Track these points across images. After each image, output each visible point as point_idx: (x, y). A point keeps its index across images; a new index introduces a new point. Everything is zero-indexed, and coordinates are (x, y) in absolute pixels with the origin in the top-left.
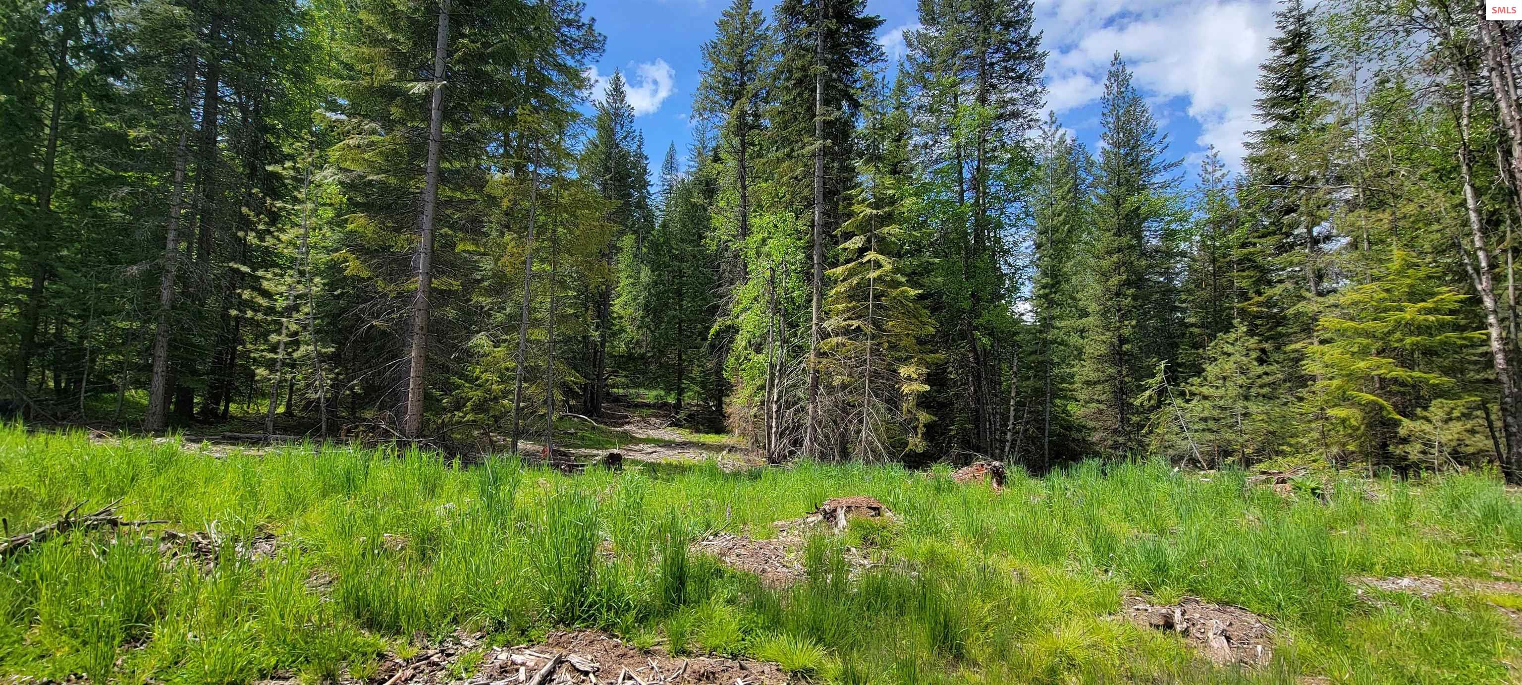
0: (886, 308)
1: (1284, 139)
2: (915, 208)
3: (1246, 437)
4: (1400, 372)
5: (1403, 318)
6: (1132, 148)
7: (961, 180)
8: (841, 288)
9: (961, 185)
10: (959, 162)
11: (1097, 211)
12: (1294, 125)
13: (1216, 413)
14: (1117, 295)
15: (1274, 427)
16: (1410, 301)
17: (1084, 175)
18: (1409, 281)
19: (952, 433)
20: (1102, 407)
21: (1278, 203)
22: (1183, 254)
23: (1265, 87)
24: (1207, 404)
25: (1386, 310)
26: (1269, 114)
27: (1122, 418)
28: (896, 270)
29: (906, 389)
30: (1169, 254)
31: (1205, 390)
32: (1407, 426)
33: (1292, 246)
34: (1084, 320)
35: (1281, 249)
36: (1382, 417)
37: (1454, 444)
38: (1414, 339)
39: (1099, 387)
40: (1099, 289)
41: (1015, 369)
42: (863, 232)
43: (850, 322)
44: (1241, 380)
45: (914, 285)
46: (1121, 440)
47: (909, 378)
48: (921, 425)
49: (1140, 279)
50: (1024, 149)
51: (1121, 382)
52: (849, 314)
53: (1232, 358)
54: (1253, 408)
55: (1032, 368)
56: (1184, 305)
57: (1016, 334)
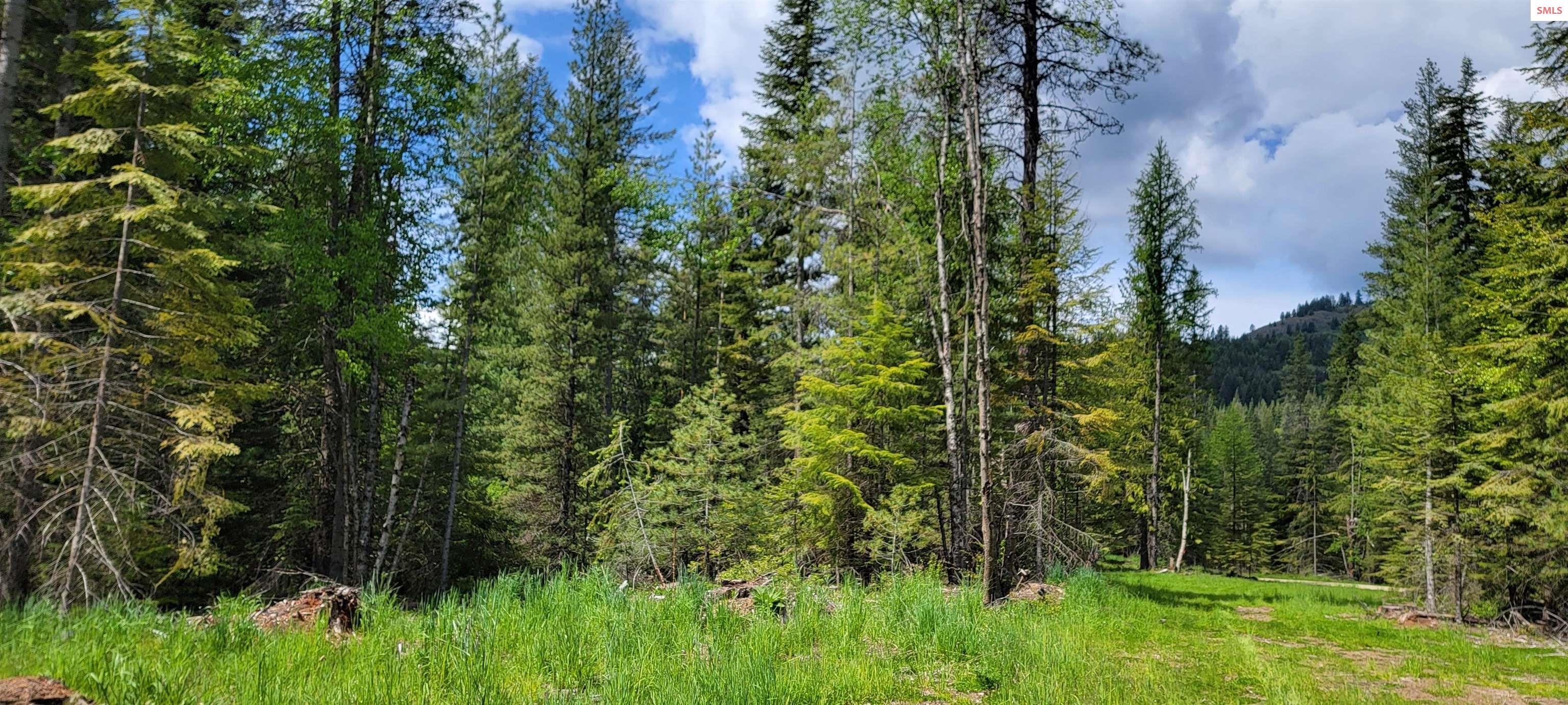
0: (157, 286)
1: (784, 135)
2: (241, 101)
3: (714, 533)
4: (869, 451)
5: (876, 384)
6: (611, 96)
7: (335, 75)
8: (48, 230)
9: (335, 80)
10: (335, 39)
11: (556, 181)
12: (795, 120)
13: (681, 499)
14: (574, 315)
15: (745, 519)
16: (884, 363)
17: (542, 120)
18: (884, 339)
19: (277, 537)
20: (540, 489)
21: (773, 218)
22: (664, 268)
23: (770, 59)
24: (672, 486)
25: (862, 373)
26: (770, 96)
27: (566, 507)
28: (186, 215)
29: (185, 449)
30: (648, 266)
31: (671, 467)
32: (873, 516)
33: (783, 278)
34: (524, 350)
35: (773, 280)
36: (851, 505)
37: (909, 538)
38: (884, 409)
39: (537, 458)
40: (550, 304)
41: (404, 422)
42: (116, 124)
43: (64, 305)
44: (712, 452)
45: (226, 250)
46: (561, 541)
47: (197, 430)
48: (210, 522)
49: (606, 296)
50: (451, 51)
51: (569, 450)
52: (66, 288)
53: (705, 422)
54: (724, 492)
55: (435, 421)
56: (660, 342)
57: (414, 361)
